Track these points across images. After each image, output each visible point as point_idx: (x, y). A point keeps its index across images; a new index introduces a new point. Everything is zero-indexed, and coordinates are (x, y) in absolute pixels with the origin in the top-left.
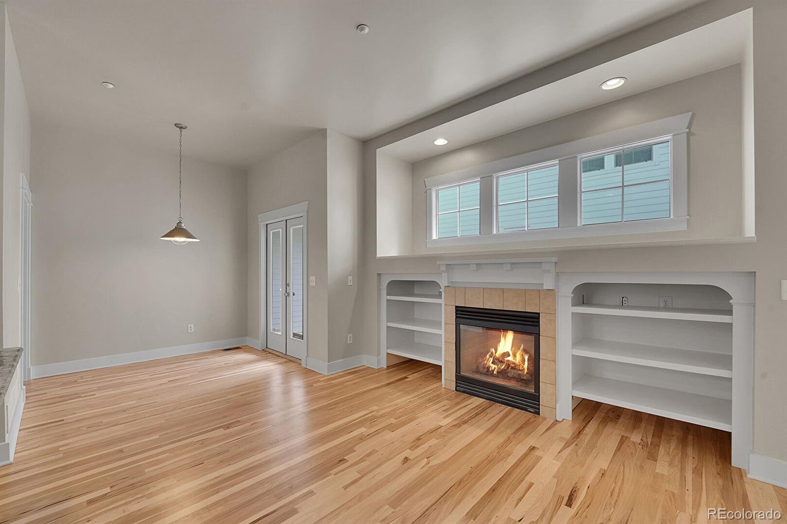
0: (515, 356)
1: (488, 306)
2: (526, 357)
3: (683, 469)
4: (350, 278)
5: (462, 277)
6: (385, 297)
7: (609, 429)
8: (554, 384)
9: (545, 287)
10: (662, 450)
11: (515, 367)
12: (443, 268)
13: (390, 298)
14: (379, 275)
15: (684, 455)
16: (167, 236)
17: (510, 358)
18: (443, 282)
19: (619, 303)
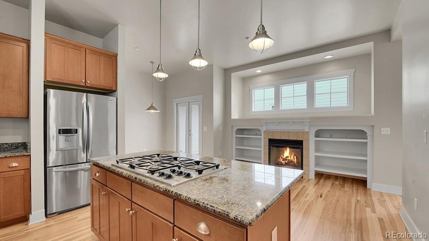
0: (291, 157)
1: (283, 138)
2: (295, 157)
3: (353, 189)
4: (221, 128)
5: (272, 127)
6: (234, 136)
7: (327, 181)
8: (309, 166)
9: (306, 131)
10: (346, 185)
11: (291, 162)
12: (264, 123)
13: (237, 136)
14: (232, 126)
15: (353, 186)
16: (147, 110)
17: (289, 158)
18: (263, 129)
19: (329, 136)
